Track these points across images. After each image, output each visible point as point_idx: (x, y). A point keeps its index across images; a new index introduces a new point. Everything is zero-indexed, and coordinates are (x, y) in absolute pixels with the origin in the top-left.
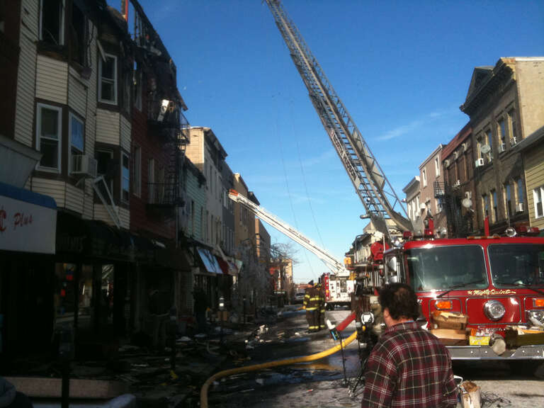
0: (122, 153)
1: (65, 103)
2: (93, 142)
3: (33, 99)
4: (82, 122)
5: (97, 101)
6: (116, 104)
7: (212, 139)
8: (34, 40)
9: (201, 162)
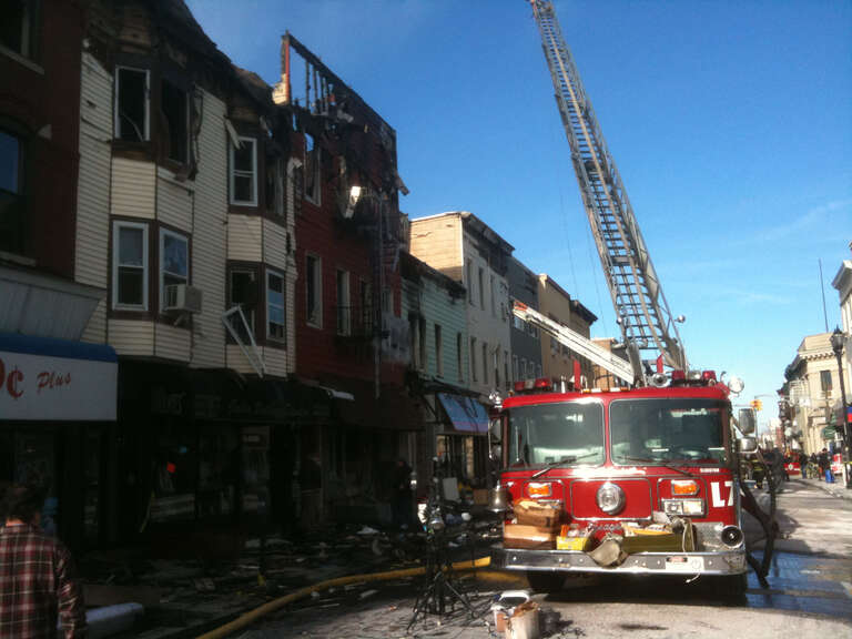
0: (268, 271)
1: (152, 217)
2: (224, 261)
3: (107, 216)
4: (186, 239)
5: (228, 203)
6: (256, 205)
7: (479, 228)
8: (105, 139)
9: (458, 265)
